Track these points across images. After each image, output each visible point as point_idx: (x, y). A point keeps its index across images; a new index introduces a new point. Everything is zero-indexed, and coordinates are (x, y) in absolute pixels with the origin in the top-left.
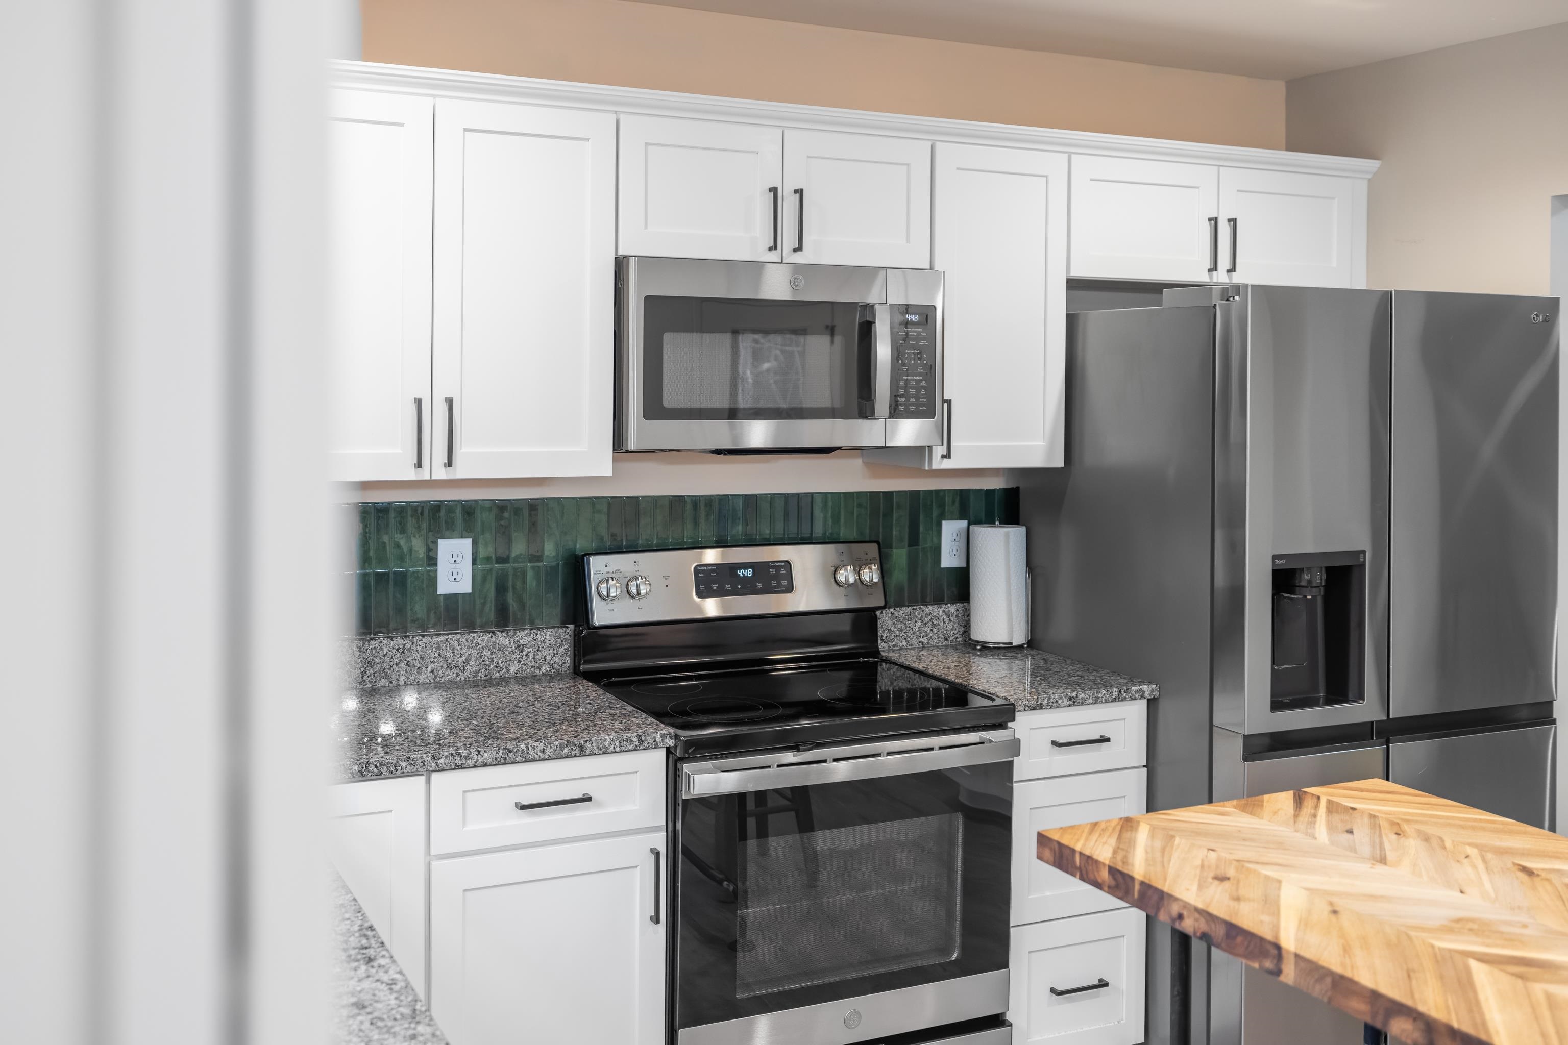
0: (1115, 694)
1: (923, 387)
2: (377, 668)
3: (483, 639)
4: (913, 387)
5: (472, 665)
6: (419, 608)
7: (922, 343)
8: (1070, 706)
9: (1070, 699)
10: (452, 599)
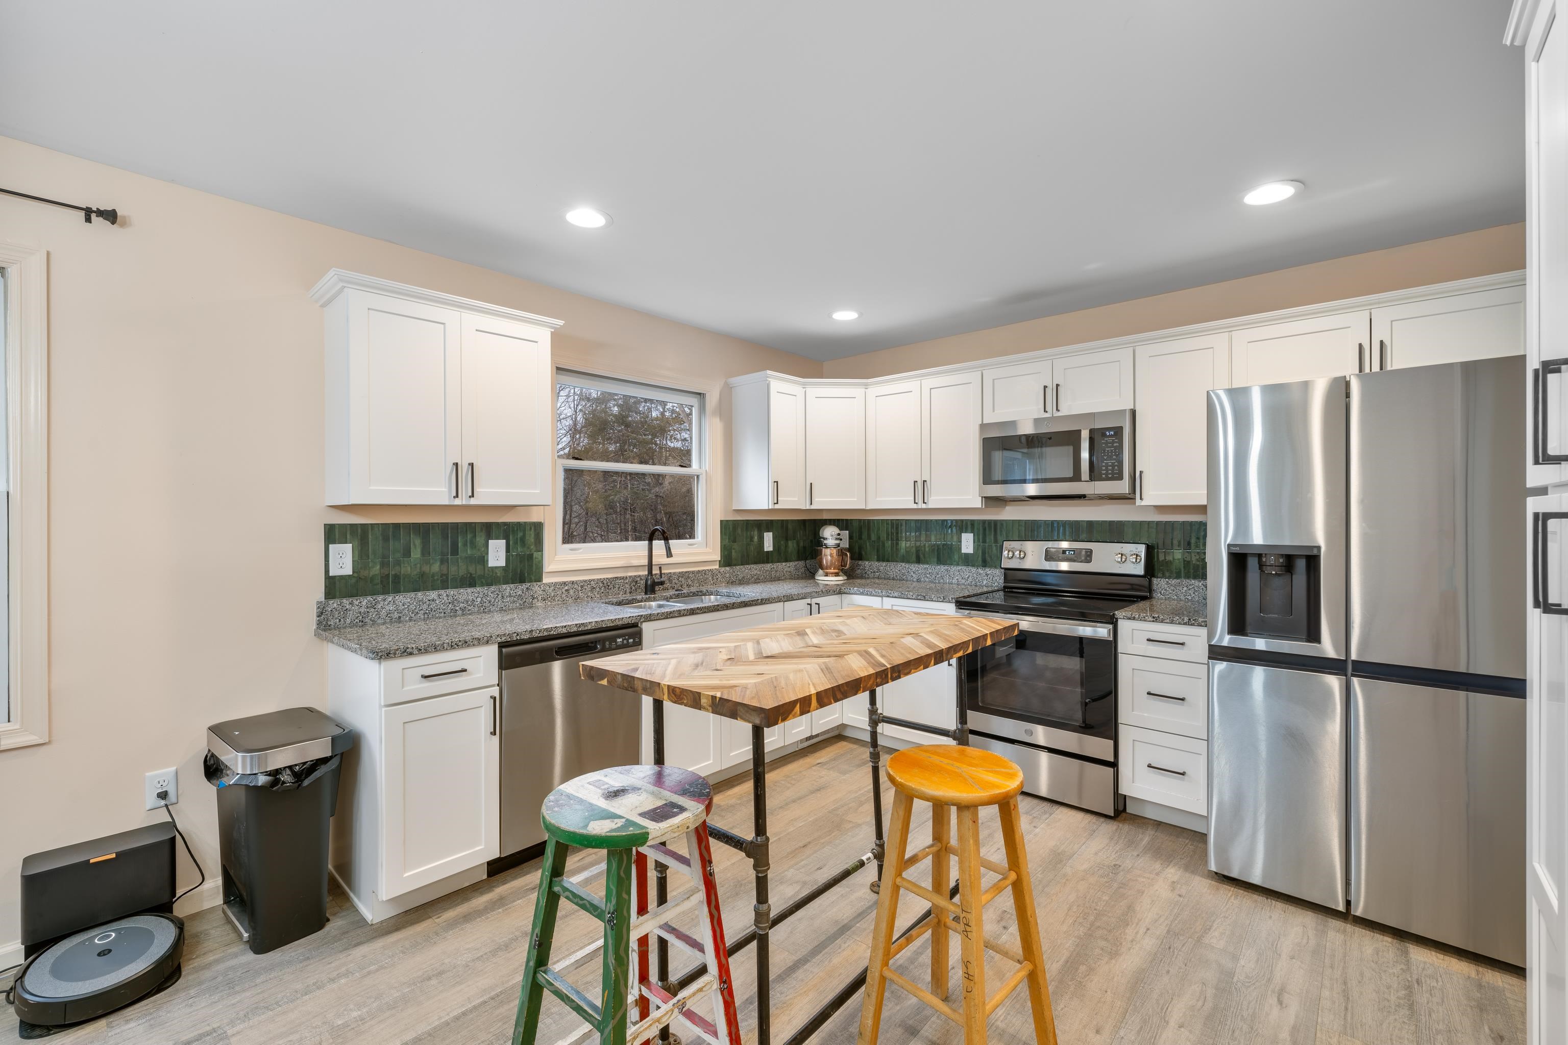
0: (1186, 619)
1: (1116, 465)
2: (940, 575)
3: (974, 570)
4: (1110, 466)
5: (970, 579)
6: (956, 557)
7: (1115, 445)
8: (1153, 621)
9: (1154, 617)
10: (966, 555)
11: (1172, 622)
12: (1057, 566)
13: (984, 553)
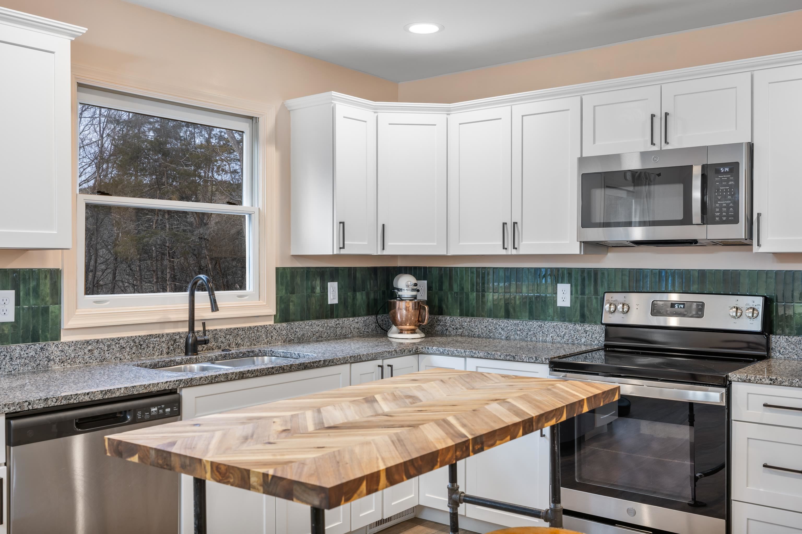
1: (731, 207)
2: (532, 332)
3: (571, 326)
4: (725, 207)
5: (566, 337)
6: (551, 311)
7: (730, 183)
8: (771, 384)
9: (771, 380)
10: (563, 308)
11: (791, 385)
12: (666, 321)
13: (582, 307)
